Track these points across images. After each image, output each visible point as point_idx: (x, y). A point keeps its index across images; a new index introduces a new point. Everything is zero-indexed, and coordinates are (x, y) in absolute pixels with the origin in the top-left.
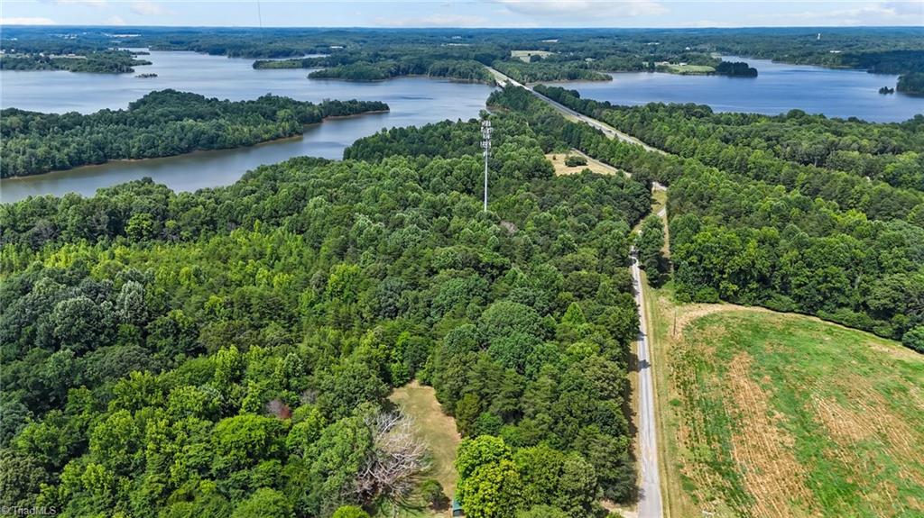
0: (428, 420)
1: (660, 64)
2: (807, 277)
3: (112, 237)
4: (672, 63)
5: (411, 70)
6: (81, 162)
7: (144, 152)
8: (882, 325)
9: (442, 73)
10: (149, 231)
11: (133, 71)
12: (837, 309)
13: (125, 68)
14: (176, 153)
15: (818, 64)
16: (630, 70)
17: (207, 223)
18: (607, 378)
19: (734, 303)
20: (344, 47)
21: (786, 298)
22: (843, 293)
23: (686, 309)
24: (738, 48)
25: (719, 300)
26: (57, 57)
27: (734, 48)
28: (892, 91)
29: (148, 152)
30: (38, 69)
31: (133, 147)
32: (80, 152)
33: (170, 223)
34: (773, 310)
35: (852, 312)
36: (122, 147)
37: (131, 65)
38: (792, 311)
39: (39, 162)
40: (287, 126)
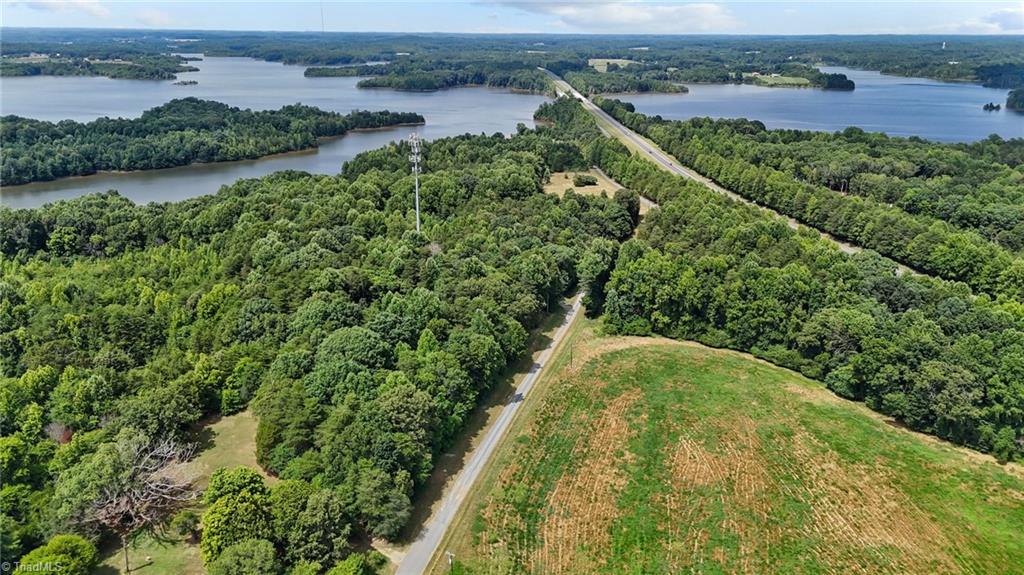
0: (240, 451)
1: (749, 75)
2: (741, 310)
3: (32, 252)
4: (763, 74)
5: (470, 79)
6: (66, 173)
7: (136, 163)
8: (809, 364)
9: (502, 83)
10: (71, 246)
11: (175, 78)
12: (770, 346)
13: (166, 74)
14: (171, 165)
15: (931, 76)
16: (713, 82)
17: (135, 239)
18: (407, 409)
19: (667, 337)
20: (412, 53)
21: (722, 332)
22: (777, 329)
23: (606, 341)
24: (846, 57)
25: (650, 333)
26: (102, 62)
27: (842, 58)
28: (998, 108)
29: (140, 163)
30: (77, 74)
31: (125, 158)
32: (65, 162)
33: (95, 238)
34: (706, 345)
35: (784, 350)
36: (111, 157)
37: (176, 72)
38: (726, 347)
39: (19, 172)
40: (299, 137)
